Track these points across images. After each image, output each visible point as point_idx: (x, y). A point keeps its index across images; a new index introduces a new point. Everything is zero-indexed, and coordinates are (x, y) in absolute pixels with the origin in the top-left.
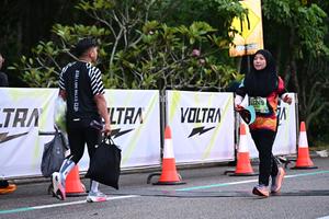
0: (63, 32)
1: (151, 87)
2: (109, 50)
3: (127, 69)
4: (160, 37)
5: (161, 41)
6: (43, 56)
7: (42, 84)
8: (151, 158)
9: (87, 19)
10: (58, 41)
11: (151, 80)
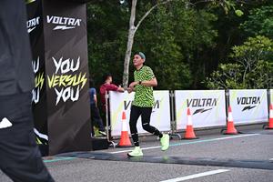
0: (223, 67)
1: (262, 88)
2: (243, 73)
3: (251, 81)
4: (264, 67)
5: (265, 68)
6: (215, 77)
7: (216, 88)
8: (264, 118)
9: (233, 61)
10: (221, 70)
11: (262, 85)
